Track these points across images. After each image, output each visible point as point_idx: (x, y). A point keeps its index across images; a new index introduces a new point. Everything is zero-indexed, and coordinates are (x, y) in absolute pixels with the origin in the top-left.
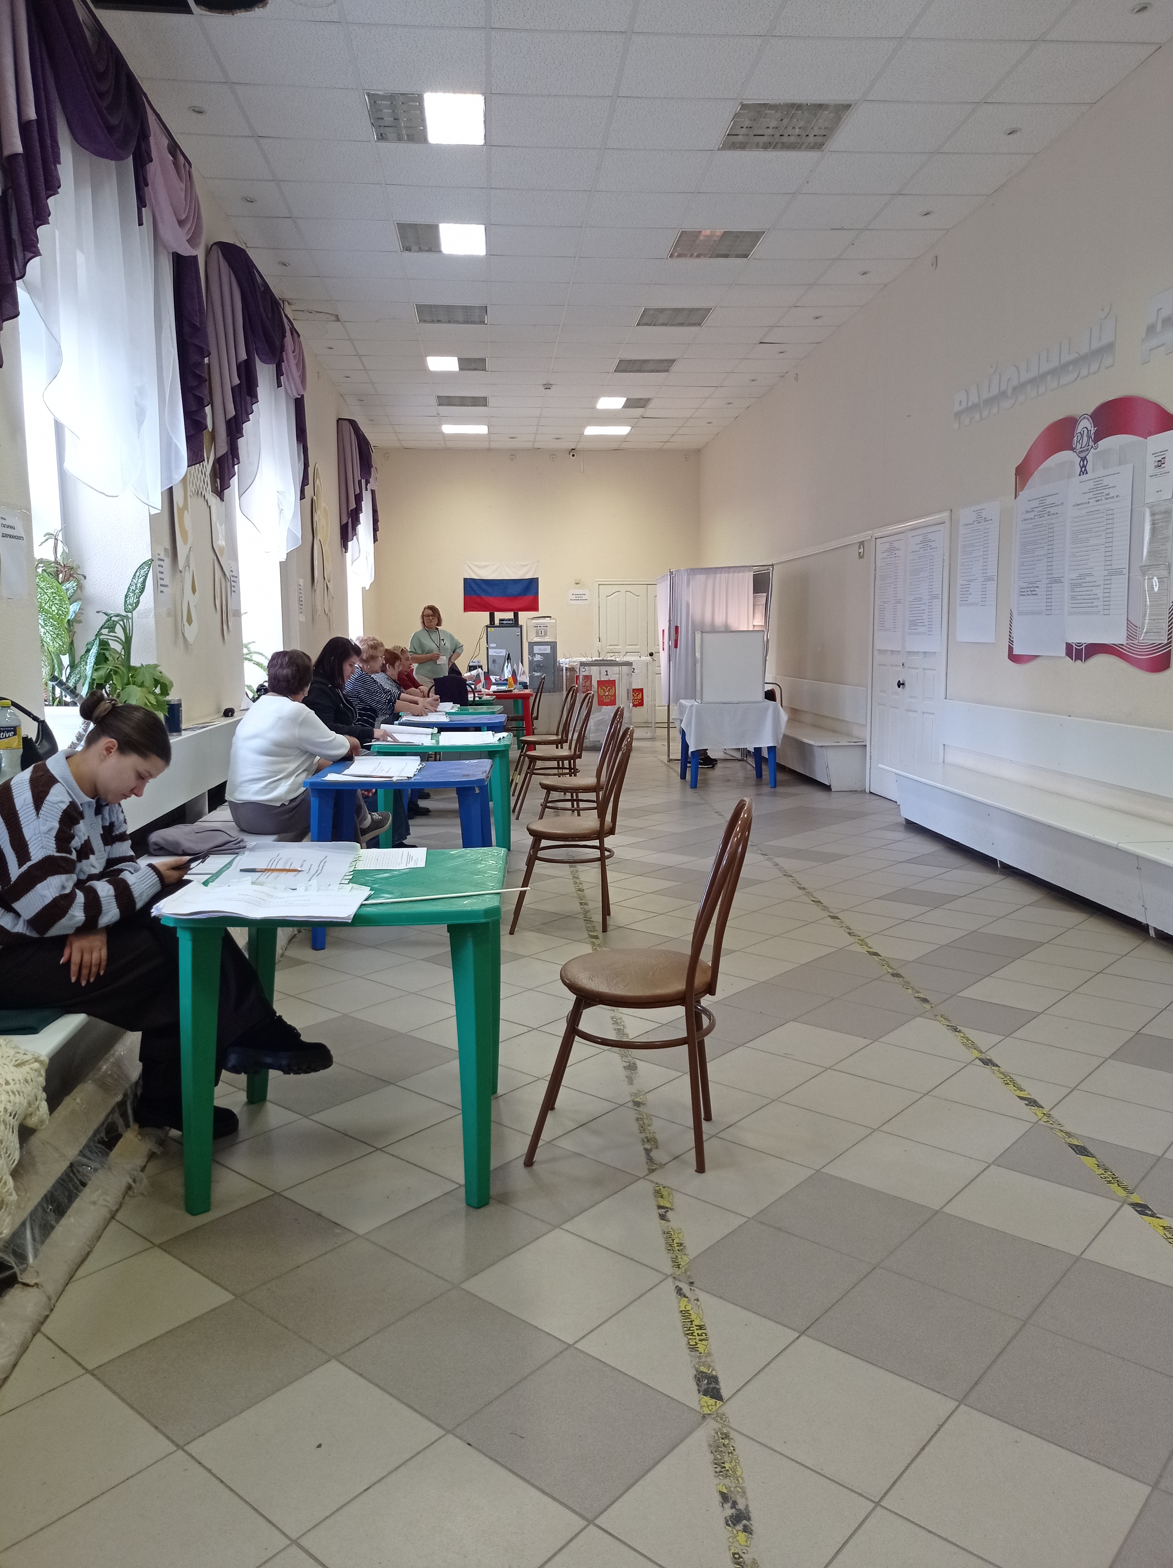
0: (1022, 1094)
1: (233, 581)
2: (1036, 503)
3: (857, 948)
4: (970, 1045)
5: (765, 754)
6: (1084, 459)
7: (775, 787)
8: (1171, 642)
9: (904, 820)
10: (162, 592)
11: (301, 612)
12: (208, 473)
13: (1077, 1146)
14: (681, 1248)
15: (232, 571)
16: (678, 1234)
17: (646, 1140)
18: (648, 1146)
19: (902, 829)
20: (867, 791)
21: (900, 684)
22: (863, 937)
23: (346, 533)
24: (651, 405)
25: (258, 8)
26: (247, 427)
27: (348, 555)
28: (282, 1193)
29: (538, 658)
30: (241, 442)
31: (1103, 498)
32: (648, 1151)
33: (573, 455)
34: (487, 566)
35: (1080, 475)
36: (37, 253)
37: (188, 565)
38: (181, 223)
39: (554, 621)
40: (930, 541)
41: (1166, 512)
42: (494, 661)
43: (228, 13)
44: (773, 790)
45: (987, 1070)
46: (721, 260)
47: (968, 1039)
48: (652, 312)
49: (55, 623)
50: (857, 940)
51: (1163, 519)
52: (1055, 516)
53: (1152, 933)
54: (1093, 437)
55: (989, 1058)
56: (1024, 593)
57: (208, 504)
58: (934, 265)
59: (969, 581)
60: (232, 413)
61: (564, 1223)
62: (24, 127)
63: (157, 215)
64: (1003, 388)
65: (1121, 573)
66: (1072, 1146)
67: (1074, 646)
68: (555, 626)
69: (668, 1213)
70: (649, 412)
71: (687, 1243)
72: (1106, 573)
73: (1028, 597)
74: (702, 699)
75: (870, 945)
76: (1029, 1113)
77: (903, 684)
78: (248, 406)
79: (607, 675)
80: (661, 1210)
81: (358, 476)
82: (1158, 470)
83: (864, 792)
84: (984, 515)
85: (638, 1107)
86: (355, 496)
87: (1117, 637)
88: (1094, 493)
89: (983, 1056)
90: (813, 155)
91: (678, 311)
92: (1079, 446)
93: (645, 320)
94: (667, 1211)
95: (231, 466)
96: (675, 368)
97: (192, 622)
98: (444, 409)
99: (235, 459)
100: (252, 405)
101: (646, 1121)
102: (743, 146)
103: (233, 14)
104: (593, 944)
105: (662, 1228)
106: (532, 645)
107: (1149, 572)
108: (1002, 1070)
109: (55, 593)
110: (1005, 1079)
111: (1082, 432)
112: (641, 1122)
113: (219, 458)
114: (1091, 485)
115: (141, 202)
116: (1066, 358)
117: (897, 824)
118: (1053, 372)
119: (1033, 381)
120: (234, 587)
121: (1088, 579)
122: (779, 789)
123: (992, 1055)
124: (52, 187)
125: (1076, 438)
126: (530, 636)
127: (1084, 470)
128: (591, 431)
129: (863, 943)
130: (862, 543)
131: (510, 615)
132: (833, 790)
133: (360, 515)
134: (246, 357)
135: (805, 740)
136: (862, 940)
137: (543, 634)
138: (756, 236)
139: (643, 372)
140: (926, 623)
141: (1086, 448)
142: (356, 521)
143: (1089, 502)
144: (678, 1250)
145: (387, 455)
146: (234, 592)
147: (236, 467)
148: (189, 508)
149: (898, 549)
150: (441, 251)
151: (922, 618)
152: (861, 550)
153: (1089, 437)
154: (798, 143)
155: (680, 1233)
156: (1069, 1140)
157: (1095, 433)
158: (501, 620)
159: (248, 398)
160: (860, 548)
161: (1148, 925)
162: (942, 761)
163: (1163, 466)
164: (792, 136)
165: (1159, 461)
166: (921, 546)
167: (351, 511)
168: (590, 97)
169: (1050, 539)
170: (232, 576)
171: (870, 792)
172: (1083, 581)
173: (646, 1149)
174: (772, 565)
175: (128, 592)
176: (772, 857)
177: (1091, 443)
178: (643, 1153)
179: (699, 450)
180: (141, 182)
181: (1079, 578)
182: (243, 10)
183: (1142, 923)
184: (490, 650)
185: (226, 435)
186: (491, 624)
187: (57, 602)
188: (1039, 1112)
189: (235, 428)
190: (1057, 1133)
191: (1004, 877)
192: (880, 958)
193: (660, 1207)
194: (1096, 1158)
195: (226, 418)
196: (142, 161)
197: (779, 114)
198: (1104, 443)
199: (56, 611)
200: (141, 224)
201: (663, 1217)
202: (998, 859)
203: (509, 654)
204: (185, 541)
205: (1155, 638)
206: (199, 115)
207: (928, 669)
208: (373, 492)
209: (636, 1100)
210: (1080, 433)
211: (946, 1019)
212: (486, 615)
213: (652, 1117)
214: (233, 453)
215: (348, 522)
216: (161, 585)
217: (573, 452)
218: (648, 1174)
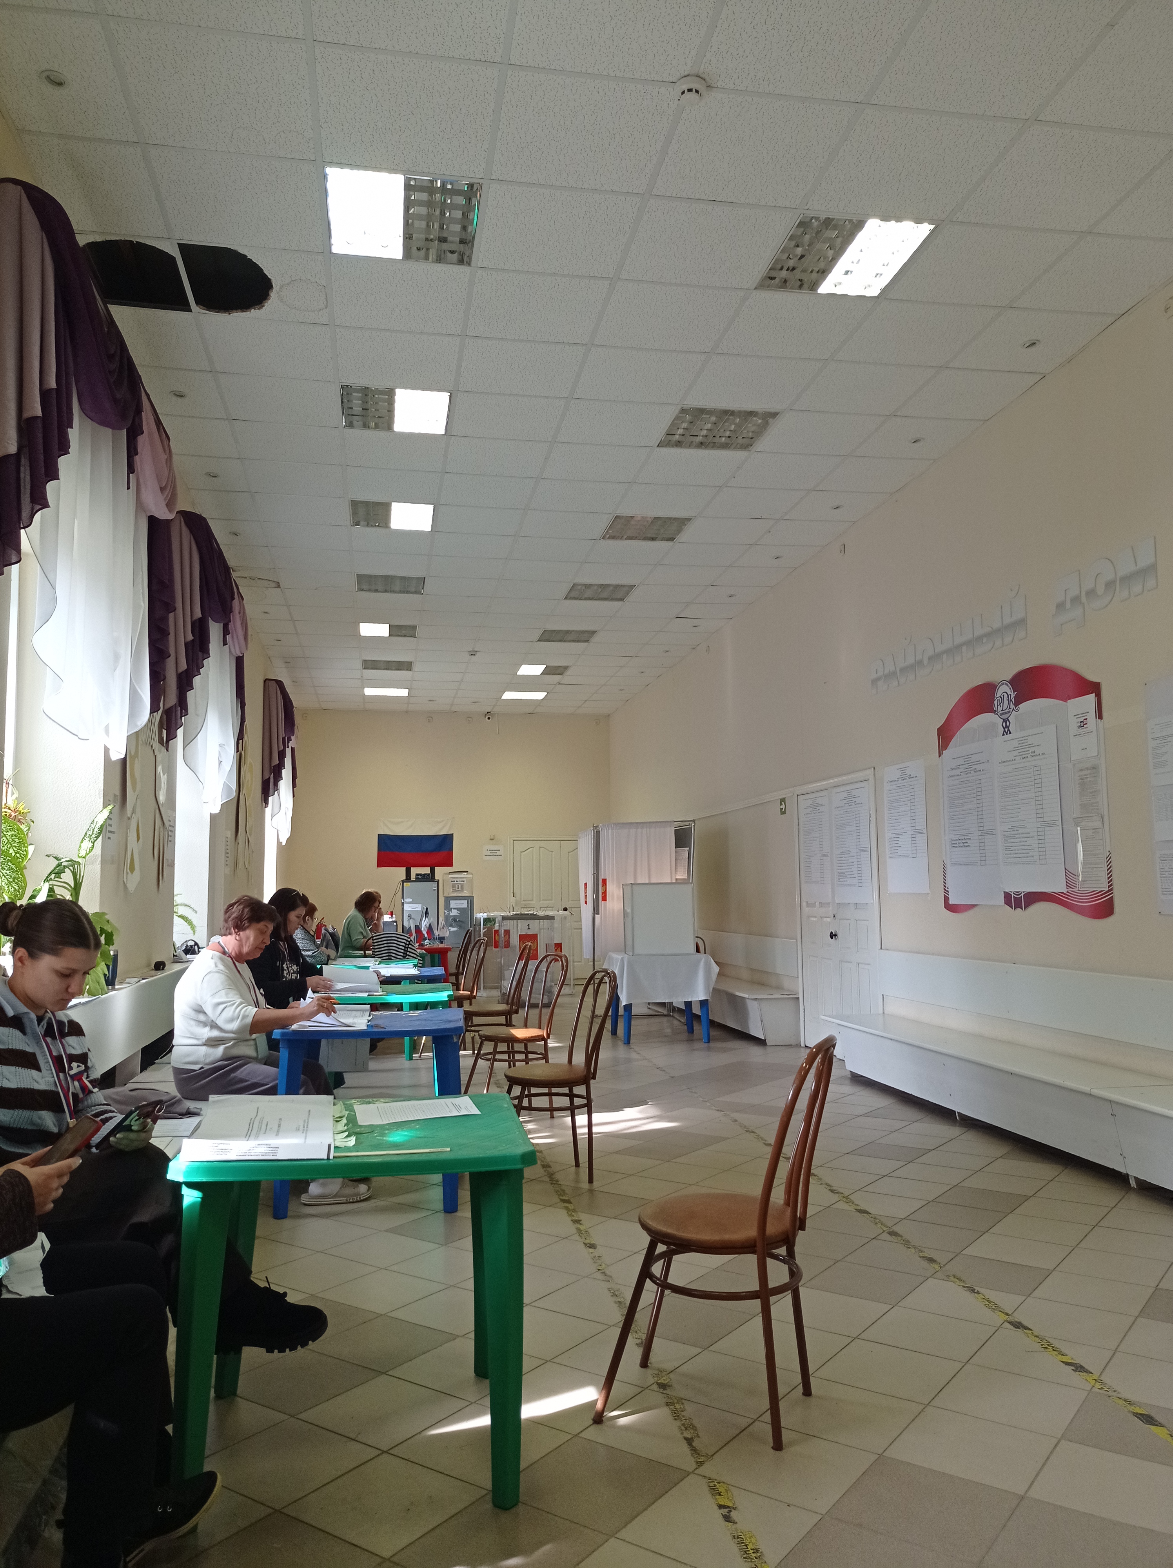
0: (1065, 1359)
1: (170, 831)
2: (961, 761)
3: (843, 1205)
4: (994, 1307)
5: (696, 1010)
6: (1006, 720)
7: (709, 1042)
8: (1112, 889)
9: (849, 1073)
10: (109, 838)
11: (227, 865)
12: (156, 724)
13: (1141, 1414)
14: (759, 1554)
15: (169, 821)
16: (750, 1537)
17: (683, 1428)
18: (688, 1435)
19: (848, 1082)
20: (802, 1045)
21: (833, 936)
22: (846, 1194)
23: (268, 788)
24: (569, 673)
25: (255, 309)
26: (197, 680)
27: (268, 811)
28: (282, 1511)
29: (454, 913)
30: (190, 695)
31: (1029, 756)
32: (689, 1441)
33: (489, 718)
34: (402, 822)
35: (1003, 735)
36: (45, 505)
37: (133, 812)
38: (162, 489)
39: (472, 876)
40: (854, 797)
41: (1093, 768)
42: (410, 917)
43: (225, 312)
44: (707, 1045)
45: (1019, 1333)
46: (650, 543)
47: (990, 1302)
48: (579, 587)
49: (13, 866)
50: (842, 1198)
51: (1090, 774)
52: (982, 772)
53: (1133, 1183)
54: (1013, 700)
55: (1017, 1320)
56: (956, 845)
57: (154, 753)
58: (843, 552)
59: (898, 834)
60: (183, 666)
61: (619, 1531)
62: (45, 394)
63: (141, 480)
64: (919, 657)
65: (1054, 825)
66: (1136, 1415)
67: (1013, 895)
68: (471, 881)
69: (731, 1513)
70: (566, 678)
71: (762, 1548)
72: (1039, 825)
73: (961, 849)
74: (633, 951)
75: (856, 1202)
76: (1077, 1378)
77: (836, 935)
78: (200, 663)
79: (529, 929)
80: (722, 1510)
81: (282, 733)
82: (1081, 730)
83: (798, 1046)
84: (908, 772)
85: (664, 1390)
86: (279, 752)
87: (1058, 886)
88: (1019, 751)
89: (1011, 1319)
90: (741, 454)
91: (603, 587)
92: (1000, 709)
93: (573, 594)
94: (730, 1511)
95: (179, 716)
96: (595, 639)
97: (134, 870)
98: (370, 673)
99: (183, 711)
100: (203, 660)
101: (677, 1406)
102: (679, 444)
103: (230, 314)
104: (567, 1208)
105: (731, 1532)
106: (448, 899)
107: (1081, 824)
108: (1035, 1334)
109: (15, 836)
110: (1042, 1343)
111: (1002, 696)
112: (672, 1407)
113: (168, 709)
114: (1015, 743)
115: (131, 469)
116: (979, 632)
117: (843, 1077)
118: (968, 643)
119: (948, 651)
120: (171, 836)
121: (1021, 831)
122: (712, 1044)
123: (1018, 1317)
124: (64, 449)
125: (996, 702)
126: (446, 890)
127: (1007, 730)
128: (508, 695)
129: (848, 1200)
130: (783, 800)
131: (426, 870)
132: (768, 1044)
133: (283, 771)
134: (200, 616)
135: (738, 994)
136: (847, 1198)
137: (460, 889)
138: (682, 522)
139: (565, 641)
140: (856, 875)
141: (1007, 710)
142: (278, 777)
143: (1015, 760)
144: (756, 1558)
145: (304, 715)
146: (170, 841)
147: (183, 718)
148: (139, 757)
149: (821, 805)
150: (390, 527)
151: (852, 870)
152: (783, 807)
153: (1010, 701)
154: (729, 443)
155: (752, 1536)
156: (1132, 1408)
157: (1015, 697)
158: (417, 875)
159: (200, 654)
160: (781, 804)
161: (1128, 1174)
162: (882, 1012)
163: (1085, 726)
164: (723, 437)
165: (1081, 722)
166: (845, 801)
167: (273, 767)
168: (547, 398)
169: (978, 794)
170: (170, 826)
171: (806, 1046)
172: (1016, 832)
173: (686, 1439)
174: (694, 821)
175: (85, 836)
176: (728, 1113)
177: (1012, 706)
178: (685, 1445)
179: (609, 715)
180: (132, 451)
181: (1011, 830)
182: (239, 310)
183: (1121, 1173)
184: (405, 905)
185: (176, 688)
186: (407, 879)
187: (16, 845)
188: (1089, 1377)
189: (185, 682)
190: (1115, 1401)
191: (965, 1129)
192: (871, 1216)
193: (721, 1507)
194: (1166, 1427)
195: (177, 671)
196: (134, 433)
197: (713, 419)
198: (1024, 706)
199: (13, 854)
200: (128, 488)
201: (727, 1518)
202: (957, 1110)
203: (427, 908)
204: (134, 789)
205: (1095, 886)
206: (179, 399)
207: (859, 920)
208: (293, 749)
209: (659, 1381)
210: (1000, 697)
211: (960, 1280)
212: (403, 870)
213: (683, 1401)
214: (182, 703)
215: (269, 778)
216: (110, 832)
217: (488, 715)
218: (696, 1469)
